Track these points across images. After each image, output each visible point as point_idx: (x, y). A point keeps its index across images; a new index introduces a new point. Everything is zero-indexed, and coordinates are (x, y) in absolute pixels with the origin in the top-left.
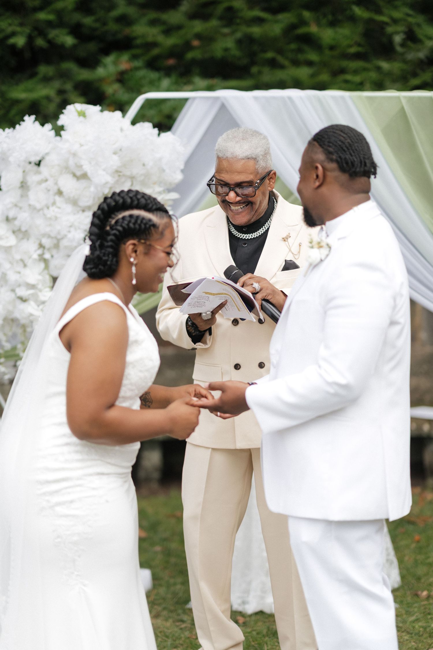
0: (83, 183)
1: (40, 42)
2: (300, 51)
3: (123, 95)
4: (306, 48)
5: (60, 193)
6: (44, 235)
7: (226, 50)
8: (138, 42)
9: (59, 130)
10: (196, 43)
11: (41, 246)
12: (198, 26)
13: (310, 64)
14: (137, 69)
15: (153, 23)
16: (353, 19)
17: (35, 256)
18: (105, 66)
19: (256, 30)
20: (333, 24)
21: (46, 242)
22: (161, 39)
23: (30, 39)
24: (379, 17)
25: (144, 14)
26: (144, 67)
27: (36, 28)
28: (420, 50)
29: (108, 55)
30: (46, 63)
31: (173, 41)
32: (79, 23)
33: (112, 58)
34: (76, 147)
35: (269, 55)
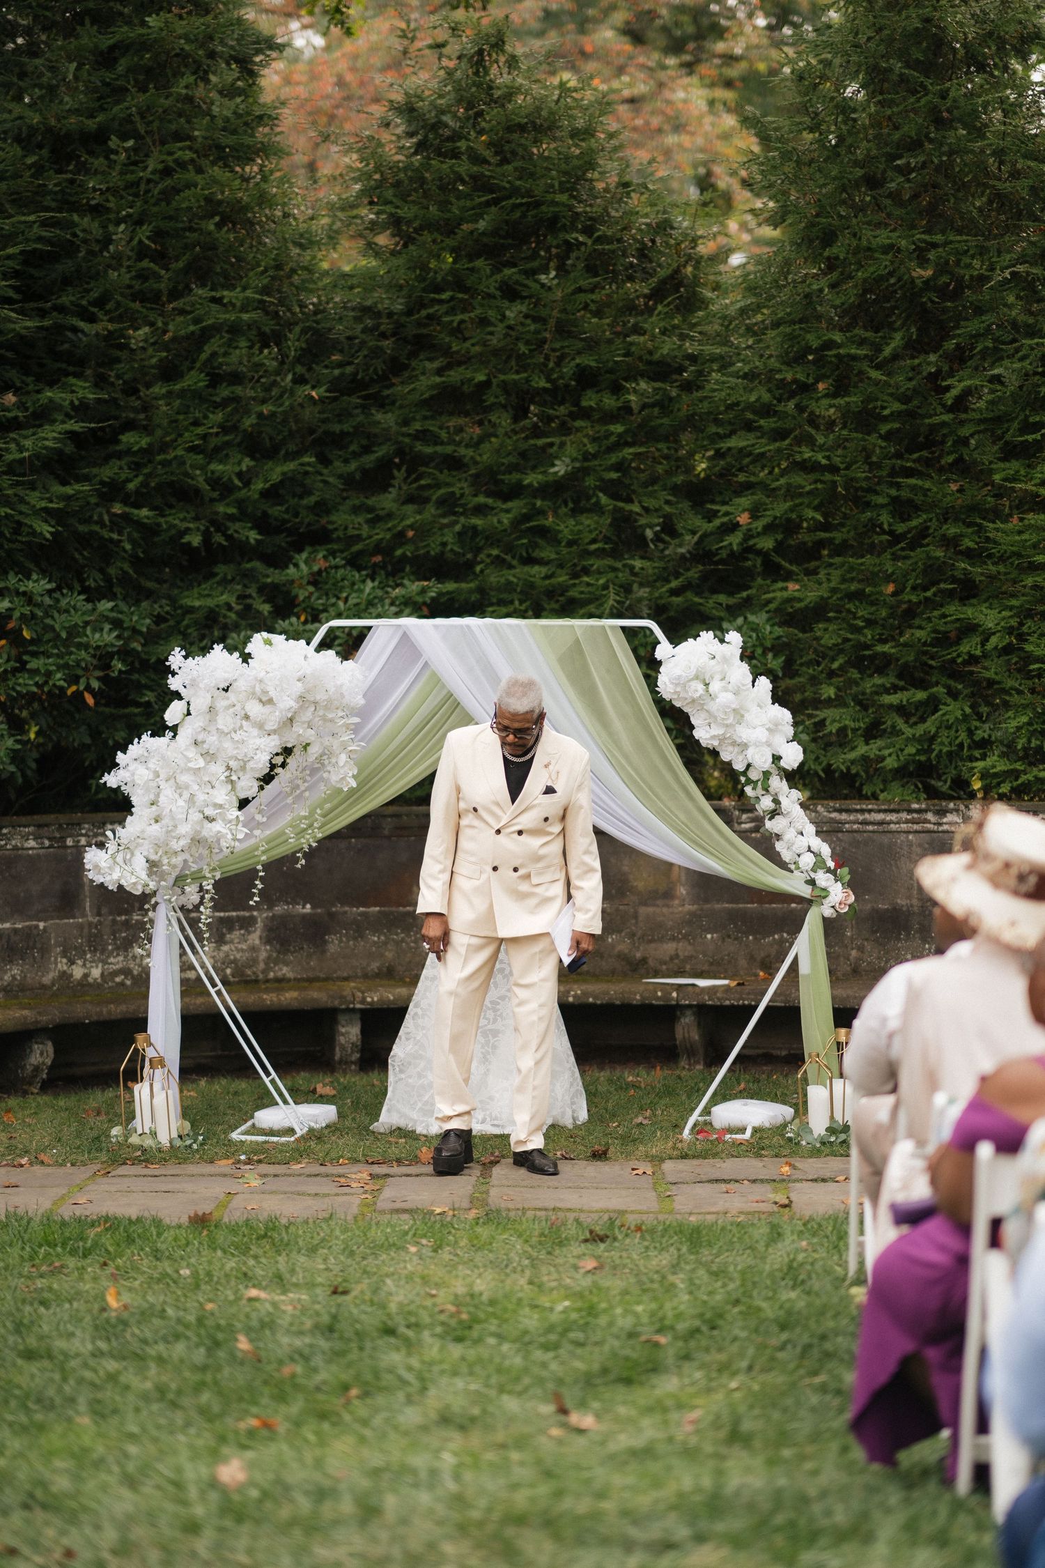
0: (268, 709)
1: (219, 539)
2: (536, 545)
3: (317, 602)
4: (541, 542)
5: (247, 717)
6: (231, 758)
7: (444, 544)
8: (340, 533)
9: (246, 658)
10: (410, 534)
11: (229, 768)
12: (411, 516)
13: (545, 562)
14: (337, 567)
15: (356, 510)
16: (598, 509)
17: (223, 778)
18: (296, 565)
19: (478, 522)
20: (576, 512)
21: (232, 764)
22: (365, 530)
23: (207, 536)
24: (628, 507)
25: (345, 499)
26: (344, 566)
27: (213, 522)
28: (680, 546)
29: (300, 551)
30: (225, 562)
31: (381, 534)
32: (265, 514)
33: (304, 555)
34: (262, 674)
35: (495, 552)
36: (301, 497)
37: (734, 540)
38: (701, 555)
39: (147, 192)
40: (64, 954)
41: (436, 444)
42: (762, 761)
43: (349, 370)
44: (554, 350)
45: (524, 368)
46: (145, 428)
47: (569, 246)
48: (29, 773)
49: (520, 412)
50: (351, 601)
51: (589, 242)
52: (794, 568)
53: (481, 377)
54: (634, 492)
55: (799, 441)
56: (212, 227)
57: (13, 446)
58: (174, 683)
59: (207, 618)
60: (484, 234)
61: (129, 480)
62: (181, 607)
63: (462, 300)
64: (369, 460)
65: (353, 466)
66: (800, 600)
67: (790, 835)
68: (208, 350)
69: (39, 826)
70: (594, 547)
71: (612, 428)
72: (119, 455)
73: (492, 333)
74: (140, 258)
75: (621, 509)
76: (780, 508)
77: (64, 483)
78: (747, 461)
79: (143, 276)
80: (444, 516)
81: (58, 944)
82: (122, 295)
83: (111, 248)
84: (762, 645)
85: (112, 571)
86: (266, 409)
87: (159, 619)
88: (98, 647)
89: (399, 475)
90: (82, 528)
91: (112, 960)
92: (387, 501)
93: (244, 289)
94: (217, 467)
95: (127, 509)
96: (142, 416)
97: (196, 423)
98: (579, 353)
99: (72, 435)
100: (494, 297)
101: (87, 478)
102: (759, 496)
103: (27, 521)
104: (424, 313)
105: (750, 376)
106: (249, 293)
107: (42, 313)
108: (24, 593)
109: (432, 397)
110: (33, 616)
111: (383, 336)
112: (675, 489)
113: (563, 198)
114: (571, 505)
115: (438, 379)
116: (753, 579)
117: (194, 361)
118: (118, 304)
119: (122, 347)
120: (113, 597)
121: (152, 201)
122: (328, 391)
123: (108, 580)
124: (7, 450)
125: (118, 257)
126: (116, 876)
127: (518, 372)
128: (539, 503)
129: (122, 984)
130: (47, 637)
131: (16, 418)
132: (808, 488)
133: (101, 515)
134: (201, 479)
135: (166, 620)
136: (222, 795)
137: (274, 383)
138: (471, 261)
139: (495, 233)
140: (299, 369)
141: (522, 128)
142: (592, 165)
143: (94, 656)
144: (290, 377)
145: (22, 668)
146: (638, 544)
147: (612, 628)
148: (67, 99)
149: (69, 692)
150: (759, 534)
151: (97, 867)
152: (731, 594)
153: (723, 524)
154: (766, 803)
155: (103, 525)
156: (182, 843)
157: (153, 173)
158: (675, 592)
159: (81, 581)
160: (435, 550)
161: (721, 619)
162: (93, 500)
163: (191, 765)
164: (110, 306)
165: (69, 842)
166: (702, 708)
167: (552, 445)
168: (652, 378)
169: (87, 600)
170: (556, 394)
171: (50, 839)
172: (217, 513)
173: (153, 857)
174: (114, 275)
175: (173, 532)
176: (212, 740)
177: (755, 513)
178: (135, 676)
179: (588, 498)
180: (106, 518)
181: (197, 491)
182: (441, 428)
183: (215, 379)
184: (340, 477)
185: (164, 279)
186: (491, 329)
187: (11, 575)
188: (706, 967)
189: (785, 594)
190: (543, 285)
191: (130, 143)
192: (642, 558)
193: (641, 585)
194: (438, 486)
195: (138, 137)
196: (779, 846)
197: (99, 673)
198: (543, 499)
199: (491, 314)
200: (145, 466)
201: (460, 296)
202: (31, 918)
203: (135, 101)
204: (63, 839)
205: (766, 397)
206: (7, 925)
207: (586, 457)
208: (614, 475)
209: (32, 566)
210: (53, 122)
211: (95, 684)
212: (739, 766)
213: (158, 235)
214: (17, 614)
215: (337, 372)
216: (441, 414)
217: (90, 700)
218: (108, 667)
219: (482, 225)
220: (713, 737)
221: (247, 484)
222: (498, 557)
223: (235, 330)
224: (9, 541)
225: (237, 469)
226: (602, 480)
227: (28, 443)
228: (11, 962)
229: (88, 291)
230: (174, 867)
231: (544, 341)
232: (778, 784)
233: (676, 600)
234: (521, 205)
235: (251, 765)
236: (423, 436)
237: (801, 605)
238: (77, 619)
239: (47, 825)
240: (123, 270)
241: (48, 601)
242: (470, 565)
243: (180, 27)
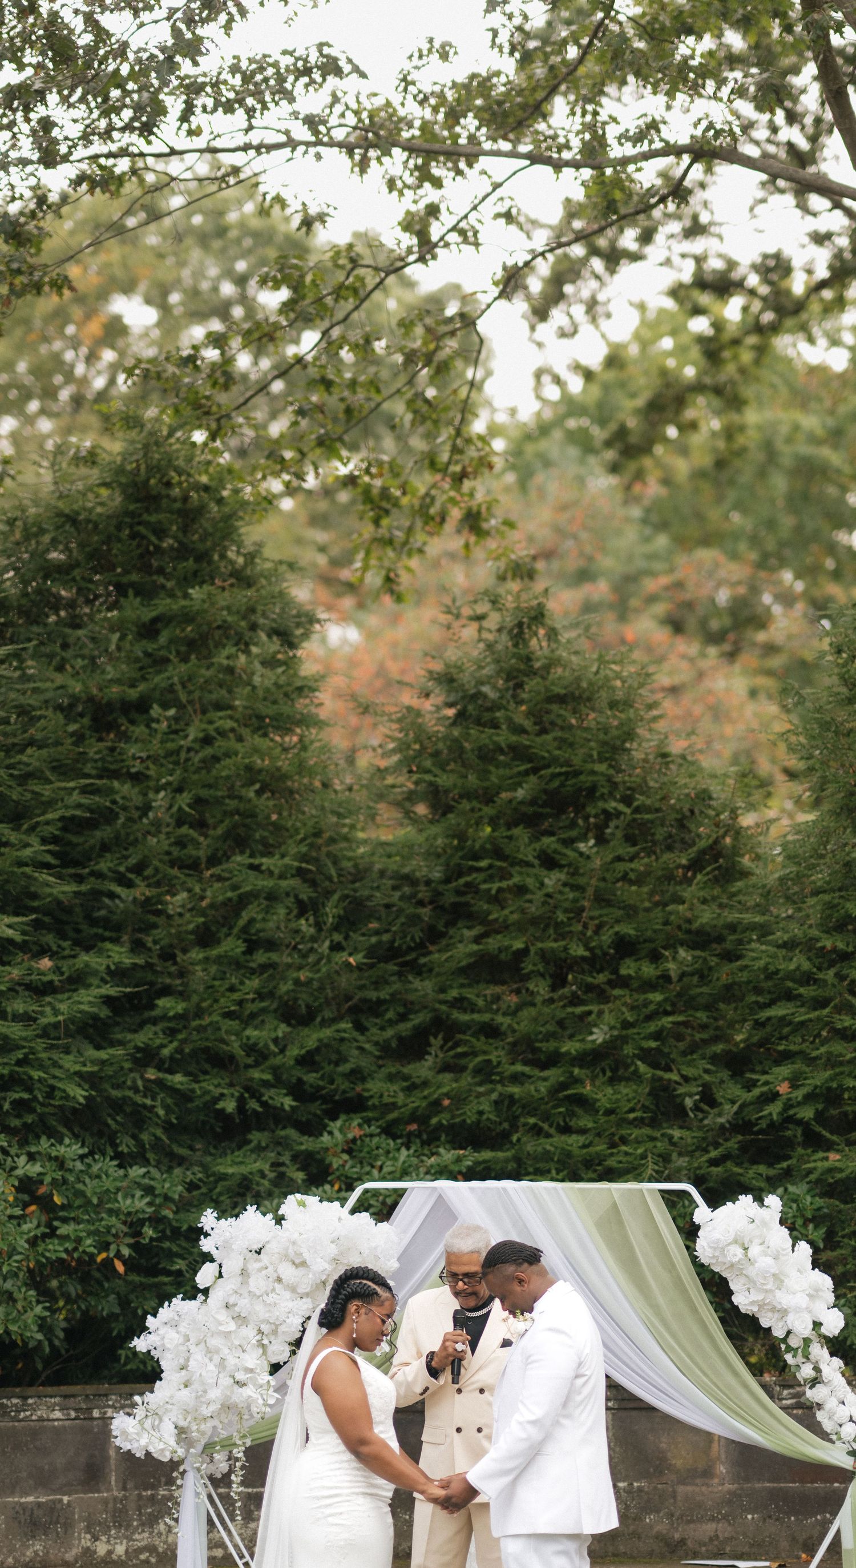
0: (301, 1271)
1: (253, 1105)
2: (573, 1114)
3: (352, 1169)
4: (579, 1111)
5: (279, 1280)
6: (263, 1321)
7: (481, 1113)
8: (375, 1101)
9: (279, 1220)
10: (446, 1102)
11: (260, 1332)
12: (448, 1083)
13: (583, 1131)
14: (371, 1136)
15: (391, 1078)
16: (637, 1076)
17: (254, 1342)
18: (330, 1133)
19: (515, 1090)
20: (612, 1081)
21: (265, 1328)
22: (401, 1099)
23: (241, 1102)
24: (667, 1076)
25: (380, 1067)
26: (379, 1135)
27: (247, 1089)
28: (720, 1115)
29: (334, 1119)
30: (261, 1129)
31: (416, 1102)
32: (300, 1081)
33: (339, 1123)
34: (296, 1236)
35: (532, 1121)
36: (337, 1064)
37: (774, 1110)
38: (741, 1125)
39: (187, 760)
40: (88, 1530)
41: (473, 1011)
42: (803, 1328)
43: (386, 937)
44: (592, 918)
45: (562, 936)
46: (181, 994)
47: (608, 816)
48: (57, 1343)
49: (558, 981)
50: (385, 1170)
51: (628, 811)
52: (835, 1138)
53: (518, 945)
54: (673, 1061)
55: (838, 1010)
56: (252, 794)
57: (48, 1009)
58: (206, 1245)
59: (240, 1185)
60: (521, 803)
61: (163, 1046)
62: (214, 1174)
63: (501, 868)
64: (405, 1028)
65: (390, 1033)
66: (841, 1170)
67: (831, 1404)
68: (245, 916)
69: (65, 1397)
70: (632, 1116)
71: (651, 996)
72: (154, 1021)
73: (530, 901)
74: (180, 823)
75: (661, 1079)
76: (819, 1078)
77: (98, 1047)
78: (786, 1030)
79: (181, 843)
80: (480, 1084)
81: (82, 1519)
82: (160, 861)
83: (151, 815)
84: (803, 1216)
85: (145, 1137)
86: (303, 975)
87: (191, 1187)
88: (129, 1214)
89: (436, 1042)
90: (116, 1093)
91: (136, 1536)
92: (423, 1069)
93: (283, 856)
94: (251, 1033)
95: (161, 1075)
96: (178, 982)
97: (232, 989)
98: (618, 921)
99: (108, 1000)
100: (533, 866)
101: (121, 1043)
102: (799, 1065)
103: (60, 1085)
104: (462, 881)
105: (789, 945)
106: (287, 860)
107: (80, 879)
108: (56, 1158)
109: (469, 966)
110: (65, 1182)
111: (421, 903)
112: (714, 1059)
113: (602, 768)
114: (609, 1074)
115: (475, 947)
116: (793, 1149)
117: (231, 928)
118: (157, 870)
119: (158, 913)
120: (146, 1162)
121: (193, 769)
122: (365, 957)
123: (140, 1144)
124: (42, 1013)
125: (157, 824)
126: (143, 1442)
127: (556, 940)
128: (576, 1071)
129: (147, 1561)
130: (78, 1202)
131: (51, 982)
132: (849, 1056)
133: (134, 1081)
134: (236, 1045)
135: (198, 1187)
136: (253, 1360)
137: (312, 950)
138: (509, 829)
139: (533, 802)
140: (337, 937)
141: (561, 700)
142: (630, 735)
143: (125, 1223)
144: (327, 943)
145: (52, 1233)
146: (679, 1114)
147: (650, 1191)
148: (109, 668)
149: (99, 1259)
150: (799, 1104)
151: (124, 1433)
152: (771, 1165)
153: (762, 1094)
154: (806, 1371)
155: (136, 1090)
156: (213, 1408)
157: (195, 740)
158: (714, 1162)
159: (114, 1145)
160: (471, 1118)
161: (761, 1190)
162: (127, 1065)
163: (221, 1328)
164: (148, 872)
165: (96, 1413)
166: (741, 1273)
167: (590, 1013)
168: (692, 946)
169: (120, 1166)
170: (594, 962)
171: (76, 1410)
172: (252, 1079)
173: (182, 1423)
174: (152, 841)
175: (208, 1098)
176: (243, 1304)
177: (795, 1082)
178: (167, 1244)
179: (627, 1066)
180: (140, 1083)
181: (232, 1058)
182: (478, 996)
183: (252, 947)
184: (376, 1044)
185: (203, 846)
186: (529, 897)
187: (44, 1140)
188: (746, 1549)
189: (826, 1164)
190: (581, 854)
191: (172, 712)
192: (681, 1127)
193: (680, 1154)
194: (475, 1054)
195: (181, 707)
196: (820, 1416)
197: (130, 1241)
198: (581, 1067)
199: (530, 882)
200: (179, 1031)
201: (499, 863)
202: (55, 1492)
203: (176, 671)
204: (89, 1410)
205: (806, 966)
206: (31, 1499)
207: (626, 1025)
208: (653, 1044)
209: (64, 1131)
210: (95, 691)
211: (126, 1252)
212: (778, 1333)
213: (198, 802)
214: (48, 1179)
215: (374, 940)
216: (478, 982)
217: (120, 1268)
218: (138, 1234)
219: (520, 793)
220: (753, 1303)
221: (282, 1051)
222: (535, 1125)
223: (272, 897)
224: (42, 1105)
225: (273, 1035)
226: (642, 1049)
227: (63, 1007)
228: (34, 1537)
229: (126, 858)
230: (203, 1433)
231: (582, 909)
232: (820, 1352)
233: (715, 1170)
234: (560, 774)
235: (282, 1328)
236: (460, 1003)
237: (843, 1175)
238: (108, 1184)
239: (74, 1396)
240: (163, 836)
241: (79, 1166)
242: (506, 1136)
243: (224, 599)
